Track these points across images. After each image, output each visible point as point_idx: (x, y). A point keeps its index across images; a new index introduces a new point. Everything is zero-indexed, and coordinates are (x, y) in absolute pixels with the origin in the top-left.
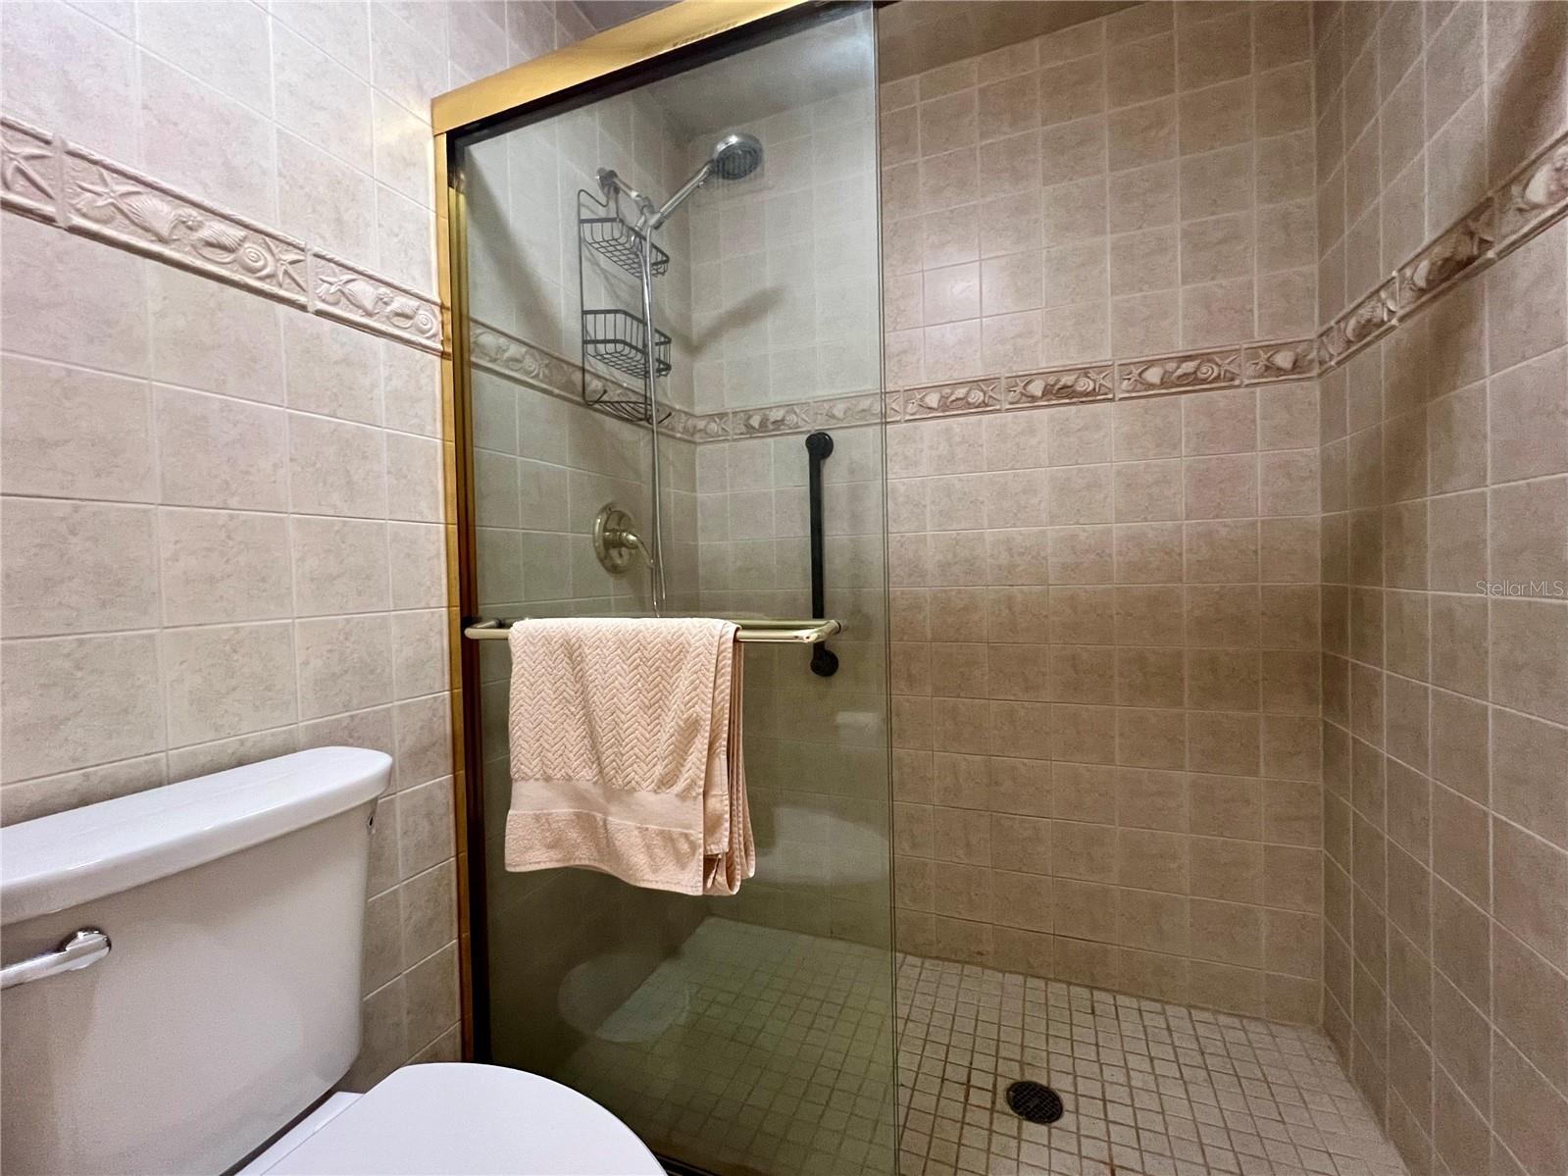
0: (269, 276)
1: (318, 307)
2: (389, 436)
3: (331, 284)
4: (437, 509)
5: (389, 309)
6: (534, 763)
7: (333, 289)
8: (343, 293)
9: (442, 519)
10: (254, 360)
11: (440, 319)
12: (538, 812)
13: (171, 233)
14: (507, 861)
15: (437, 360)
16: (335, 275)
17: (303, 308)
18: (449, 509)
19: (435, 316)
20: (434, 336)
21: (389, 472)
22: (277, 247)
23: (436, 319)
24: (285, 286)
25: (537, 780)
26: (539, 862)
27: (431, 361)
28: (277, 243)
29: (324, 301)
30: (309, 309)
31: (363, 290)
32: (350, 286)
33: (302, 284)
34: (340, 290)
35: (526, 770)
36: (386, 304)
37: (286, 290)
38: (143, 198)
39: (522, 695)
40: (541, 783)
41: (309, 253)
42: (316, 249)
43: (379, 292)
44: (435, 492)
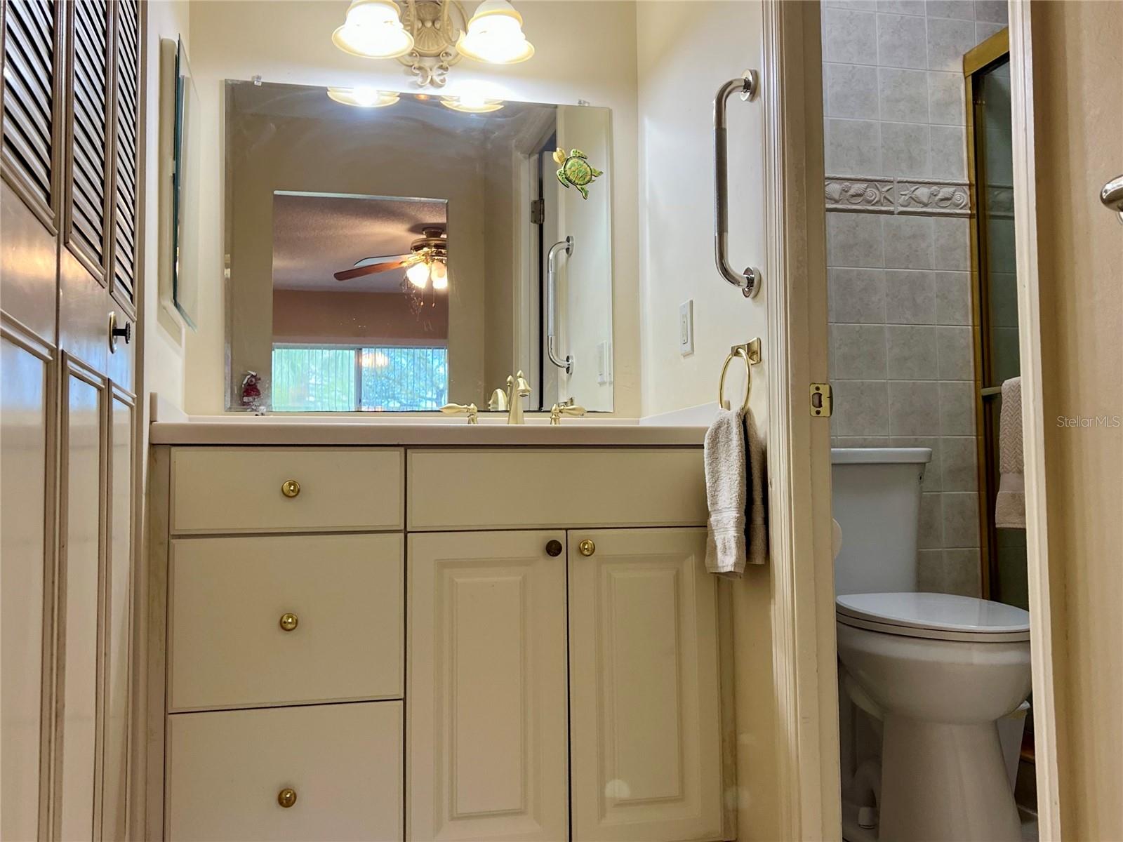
0: (877, 202)
1: (899, 211)
2: (937, 274)
3: (905, 195)
4: (967, 316)
5: (937, 198)
6: (1012, 463)
7: (907, 197)
8: (913, 199)
9: (970, 322)
10: (871, 247)
11: (969, 194)
12: (1014, 492)
13: (840, 196)
14: (996, 522)
15: (967, 221)
16: (908, 189)
17: (892, 213)
18: (975, 316)
19: (965, 193)
20: (965, 206)
21: (937, 296)
22: (880, 185)
23: (966, 194)
24: (884, 205)
25: (1014, 473)
26: (1015, 523)
27: (964, 222)
28: (880, 183)
29: (902, 206)
30: (896, 212)
31: (923, 192)
32: (915, 193)
33: (891, 200)
34: (911, 197)
35: (1008, 467)
36: (935, 195)
37: (885, 206)
38: (830, 185)
39: (1007, 422)
40: (1016, 474)
41: (895, 183)
42: (899, 179)
43: (932, 190)
44: (966, 305)
